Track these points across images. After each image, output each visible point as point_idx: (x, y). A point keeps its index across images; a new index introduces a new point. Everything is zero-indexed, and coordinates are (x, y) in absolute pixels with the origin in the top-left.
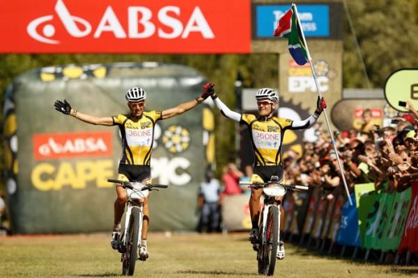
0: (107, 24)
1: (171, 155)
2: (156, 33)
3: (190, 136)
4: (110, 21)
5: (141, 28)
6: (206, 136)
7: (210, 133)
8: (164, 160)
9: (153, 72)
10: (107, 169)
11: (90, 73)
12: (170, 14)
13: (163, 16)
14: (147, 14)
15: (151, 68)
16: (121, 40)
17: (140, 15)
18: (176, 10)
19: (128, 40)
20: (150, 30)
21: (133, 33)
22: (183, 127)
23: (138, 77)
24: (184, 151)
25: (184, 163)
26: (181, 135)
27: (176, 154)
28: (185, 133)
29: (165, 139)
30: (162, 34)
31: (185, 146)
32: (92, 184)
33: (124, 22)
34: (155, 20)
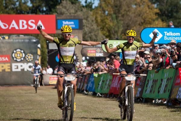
0: (13, 25)
1: (28, 62)
2: (28, 28)
3: (33, 57)
4: (14, 24)
5: (23, 26)
6: (38, 56)
7: (39, 56)
8: (26, 64)
9: (23, 38)
10: (8, 66)
11: (4, 38)
12: (32, 22)
13: (30, 23)
14: (25, 22)
15: (22, 37)
16: (17, 30)
17: (23, 22)
18: (34, 21)
19: (19, 30)
20: (26, 27)
21: (21, 28)
22: (31, 54)
23: (18, 39)
24: (32, 61)
25: (31, 64)
26: (31, 56)
27: (30, 62)
28: (32, 56)
29: (26, 57)
30: (29, 28)
31: (32, 59)
32: (4, 70)
33: (18, 24)
34: (27, 24)
